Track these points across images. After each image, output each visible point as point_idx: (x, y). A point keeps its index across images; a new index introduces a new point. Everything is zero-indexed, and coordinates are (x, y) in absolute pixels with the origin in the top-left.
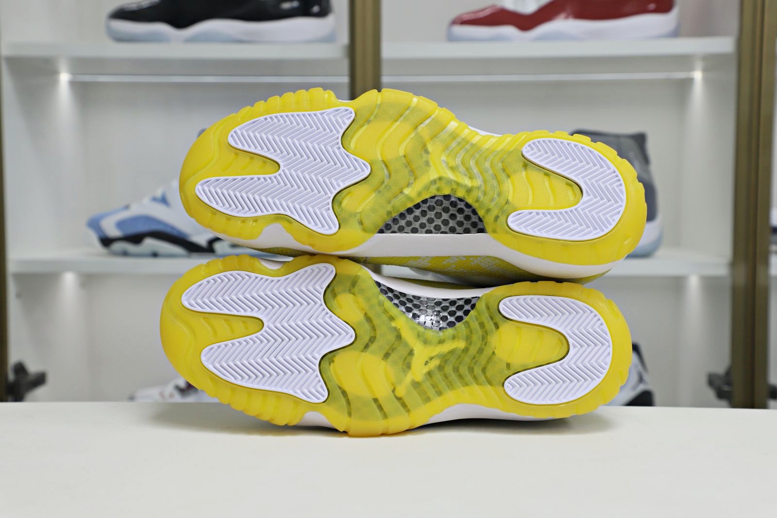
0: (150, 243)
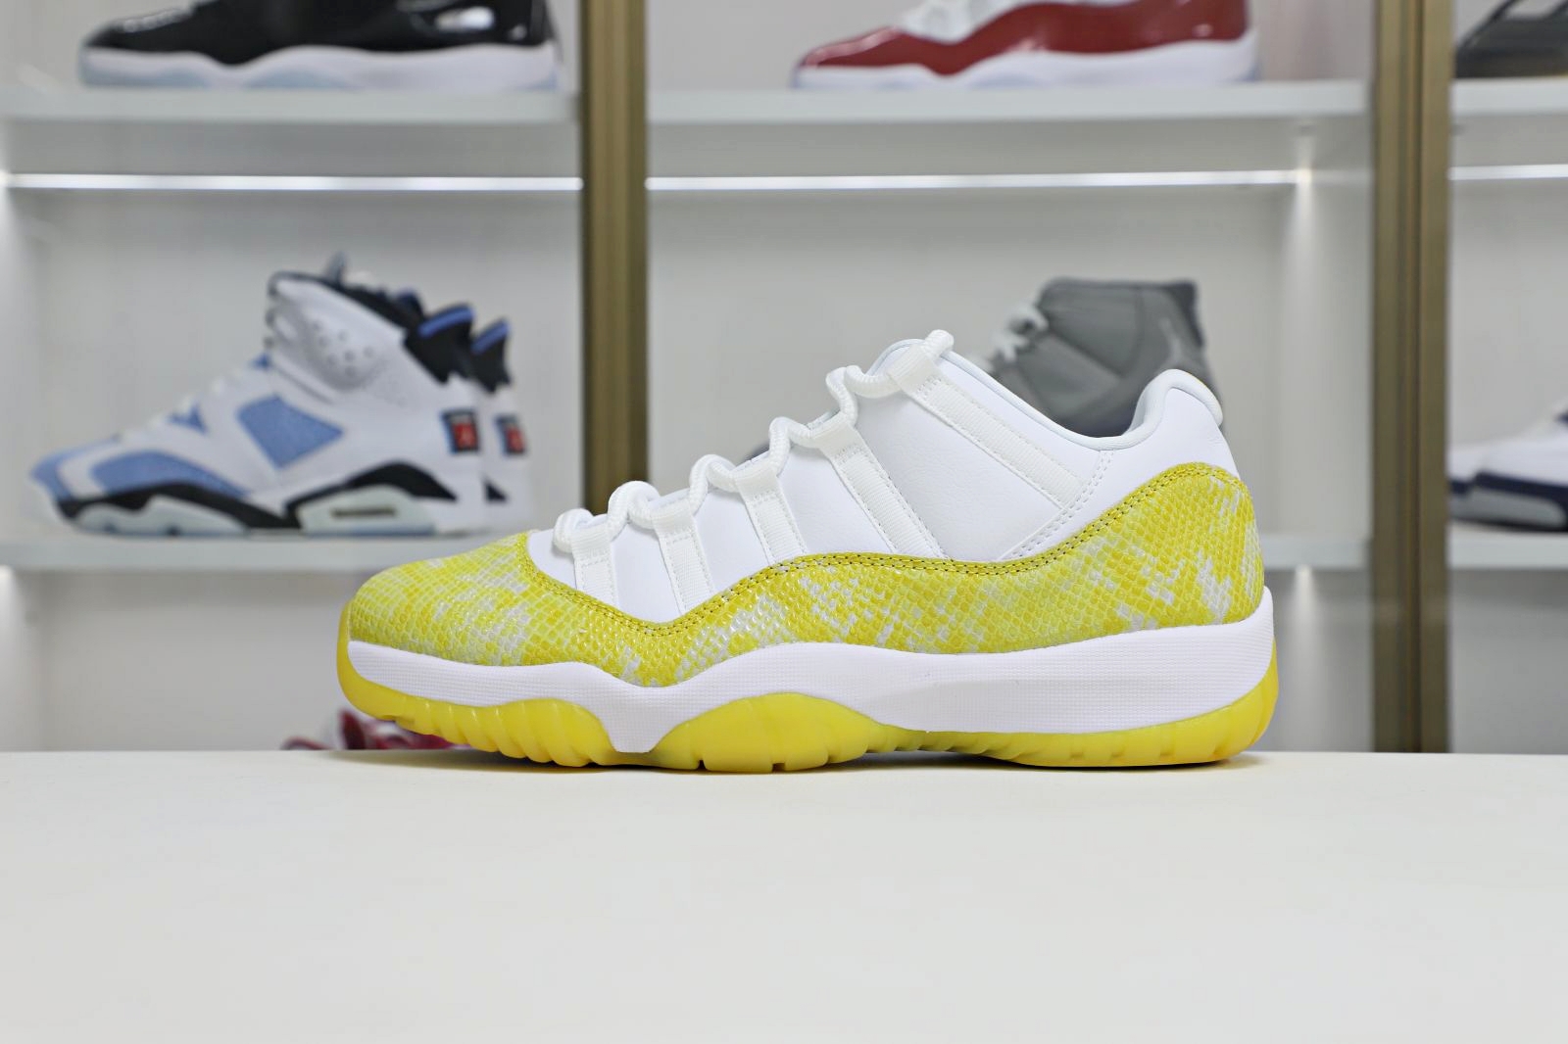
0: (163, 508)
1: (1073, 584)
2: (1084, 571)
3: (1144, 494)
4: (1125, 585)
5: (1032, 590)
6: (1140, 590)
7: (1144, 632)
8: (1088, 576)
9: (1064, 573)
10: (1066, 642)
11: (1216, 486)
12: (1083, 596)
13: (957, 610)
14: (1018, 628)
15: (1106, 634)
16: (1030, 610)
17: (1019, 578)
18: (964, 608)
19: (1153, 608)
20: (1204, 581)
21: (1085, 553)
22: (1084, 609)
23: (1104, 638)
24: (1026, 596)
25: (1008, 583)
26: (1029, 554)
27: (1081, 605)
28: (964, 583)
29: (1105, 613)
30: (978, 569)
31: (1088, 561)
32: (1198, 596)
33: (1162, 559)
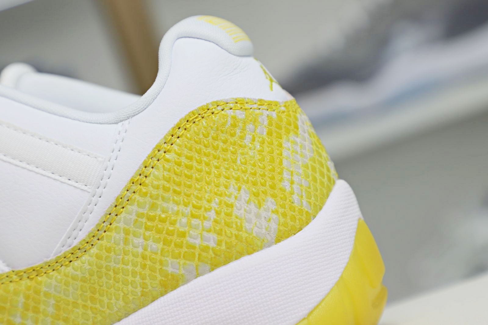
1: (121, 257)
2: (126, 242)
3: (162, 152)
4: (166, 243)
5: (87, 276)
6: (182, 242)
7: (200, 279)
8: (131, 246)
9: (108, 250)
10: (135, 311)
11: (234, 118)
12: (133, 264)
13: (30, 314)
14: (89, 312)
15: (166, 292)
16: (93, 293)
17: (73, 268)
18: (36, 311)
19: (199, 255)
20: (242, 211)
21: (122, 225)
22: (138, 276)
23: (165, 297)
24: (84, 282)
25: (65, 275)
26: (76, 243)
27: (134, 274)
28: (28, 288)
29: (158, 275)
30: (37, 271)
31: (127, 232)
32: (239, 229)
33: (194, 207)
